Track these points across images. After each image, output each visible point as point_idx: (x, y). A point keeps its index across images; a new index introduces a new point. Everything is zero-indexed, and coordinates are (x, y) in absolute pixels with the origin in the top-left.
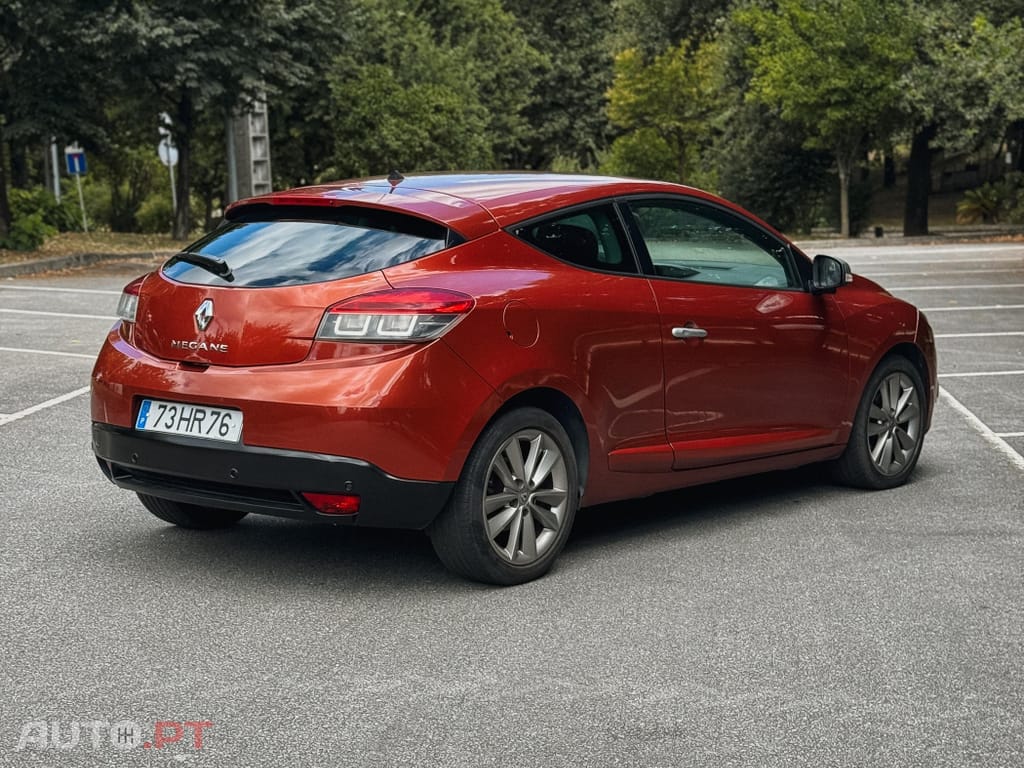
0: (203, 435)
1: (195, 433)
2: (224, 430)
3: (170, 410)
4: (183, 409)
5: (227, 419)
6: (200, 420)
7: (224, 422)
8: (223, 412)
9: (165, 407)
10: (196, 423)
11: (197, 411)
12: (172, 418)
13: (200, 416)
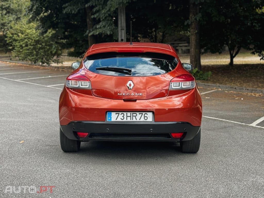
0: (138, 120)
1: (134, 120)
2: (146, 118)
3: (121, 114)
4: (127, 114)
5: (146, 115)
6: (135, 116)
7: (145, 116)
8: (144, 113)
9: (119, 114)
10: (134, 117)
11: (133, 114)
12: (123, 116)
13: (134, 115)
